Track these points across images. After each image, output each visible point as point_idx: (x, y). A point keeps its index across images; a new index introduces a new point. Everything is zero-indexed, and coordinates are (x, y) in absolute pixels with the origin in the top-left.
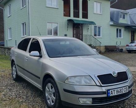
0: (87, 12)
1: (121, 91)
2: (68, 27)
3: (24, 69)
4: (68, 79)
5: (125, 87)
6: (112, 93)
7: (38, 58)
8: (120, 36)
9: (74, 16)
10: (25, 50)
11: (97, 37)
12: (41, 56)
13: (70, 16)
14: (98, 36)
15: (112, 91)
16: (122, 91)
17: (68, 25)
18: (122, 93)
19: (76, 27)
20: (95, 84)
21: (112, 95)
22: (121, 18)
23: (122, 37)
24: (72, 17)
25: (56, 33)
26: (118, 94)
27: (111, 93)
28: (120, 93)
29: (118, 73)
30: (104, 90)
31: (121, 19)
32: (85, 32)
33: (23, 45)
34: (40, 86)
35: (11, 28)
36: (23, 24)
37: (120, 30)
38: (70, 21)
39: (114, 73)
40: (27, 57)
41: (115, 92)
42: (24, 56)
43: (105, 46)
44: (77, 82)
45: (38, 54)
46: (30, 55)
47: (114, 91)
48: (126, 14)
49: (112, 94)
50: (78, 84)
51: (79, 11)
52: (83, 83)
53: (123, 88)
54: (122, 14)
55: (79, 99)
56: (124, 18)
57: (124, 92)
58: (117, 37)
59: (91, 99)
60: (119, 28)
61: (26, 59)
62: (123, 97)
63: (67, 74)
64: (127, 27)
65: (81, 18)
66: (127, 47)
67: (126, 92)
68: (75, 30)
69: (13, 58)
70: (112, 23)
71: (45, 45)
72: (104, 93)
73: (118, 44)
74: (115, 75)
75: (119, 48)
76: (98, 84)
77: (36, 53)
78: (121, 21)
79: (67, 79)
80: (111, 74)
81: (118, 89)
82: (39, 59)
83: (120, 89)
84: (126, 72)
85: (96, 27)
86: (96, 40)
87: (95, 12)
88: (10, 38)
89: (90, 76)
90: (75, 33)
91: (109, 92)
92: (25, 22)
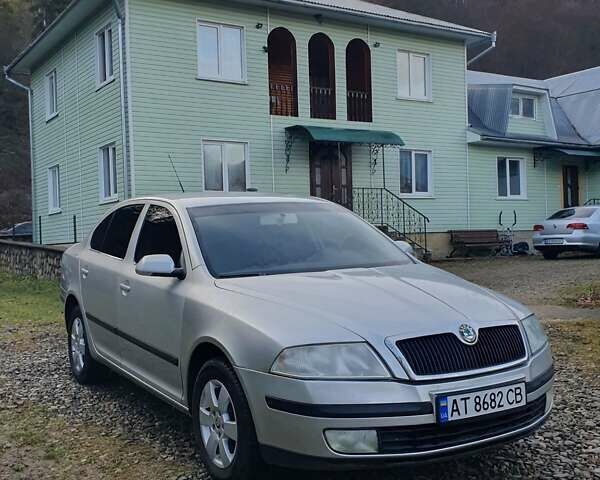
0: (370, 96)
1: (492, 400)
2: (288, 156)
3: (116, 331)
4: (283, 358)
5: (513, 387)
6: (457, 410)
7: (169, 281)
8: (516, 190)
9: (315, 114)
10: (121, 254)
11: (415, 194)
12: (180, 275)
13: (295, 114)
14: (417, 190)
15: (455, 401)
16: (498, 400)
17: (288, 148)
18: (497, 410)
19: (324, 158)
20: (389, 376)
21: (456, 417)
22: (518, 113)
23: (523, 195)
24: (304, 118)
25: (239, 183)
26: (483, 412)
27: (453, 411)
28: (490, 411)
29: (481, 330)
30: (425, 399)
31: (516, 117)
32: (361, 178)
33: (111, 236)
34: (179, 396)
35: (58, 166)
36: (105, 149)
37: (514, 165)
38: (295, 132)
39: (464, 330)
40: (127, 282)
41: (471, 403)
42: (114, 276)
43: (450, 232)
44: (317, 366)
45: (171, 268)
46: (137, 271)
47: (465, 399)
48: (539, 96)
49: (455, 413)
50: (321, 375)
51: (334, 92)
52: (342, 370)
53: (505, 390)
54: (520, 98)
55: (327, 432)
56: (528, 112)
57: (507, 407)
58: (503, 192)
59: (374, 432)
60: (510, 156)
61: (122, 289)
62: (506, 425)
63: (280, 336)
64: (544, 153)
65: (341, 121)
66: (537, 235)
67: (515, 405)
68: (318, 170)
69: (73, 288)
70: (476, 138)
71: (196, 231)
72: (422, 408)
73: (507, 223)
74: (470, 339)
75: (512, 238)
76: (400, 374)
77: (164, 261)
78: (518, 125)
79: (280, 356)
80: (451, 336)
81: (481, 394)
82: (175, 285)
83: (489, 392)
84: (515, 327)
85: (405, 154)
86: (406, 207)
87: (403, 93)
88: (55, 206)
89: (367, 342)
90: (318, 181)
91: (443, 404)
92: (114, 143)
